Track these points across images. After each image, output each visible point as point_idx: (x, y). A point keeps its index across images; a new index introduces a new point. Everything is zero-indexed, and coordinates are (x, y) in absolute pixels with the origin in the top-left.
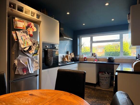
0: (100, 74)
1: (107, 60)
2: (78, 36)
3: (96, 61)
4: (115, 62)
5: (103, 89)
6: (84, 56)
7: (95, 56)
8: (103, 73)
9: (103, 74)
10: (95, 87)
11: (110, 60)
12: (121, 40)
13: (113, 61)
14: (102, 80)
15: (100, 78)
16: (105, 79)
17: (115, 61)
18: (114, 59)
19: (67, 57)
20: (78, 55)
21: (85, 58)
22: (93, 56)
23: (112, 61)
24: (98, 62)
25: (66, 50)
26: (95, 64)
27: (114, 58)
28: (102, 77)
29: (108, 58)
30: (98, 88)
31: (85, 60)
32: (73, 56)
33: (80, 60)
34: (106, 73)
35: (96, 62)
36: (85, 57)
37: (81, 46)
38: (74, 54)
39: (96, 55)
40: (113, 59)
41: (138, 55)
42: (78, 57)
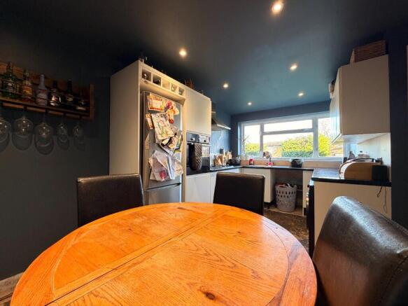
0: (278, 188)
1: (290, 164)
2: (239, 123)
3: (270, 164)
4: (304, 167)
6: (249, 157)
7: (268, 157)
8: (282, 185)
9: (282, 187)
10: (269, 209)
11: (296, 164)
12: (314, 129)
14: (281, 197)
15: (278, 194)
16: (286, 195)
18: (302, 163)
19: (221, 158)
20: (239, 156)
21: (251, 160)
22: (265, 157)
23: (299, 165)
24: (274, 167)
25: (218, 147)
26: (269, 171)
27: (303, 161)
28: (281, 192)
29: (291, 160)
30: (274, 210)
31: (250, 164)
32: (230, 157)
33: (241, 164)
34: (287, 186)
35: (270, 166)
36: (251, 158)
37: (244, 141)
38: (232, 154)
39: (270, 155)
40: (299, 161)
41: (351, 153)
42: (238, 159)
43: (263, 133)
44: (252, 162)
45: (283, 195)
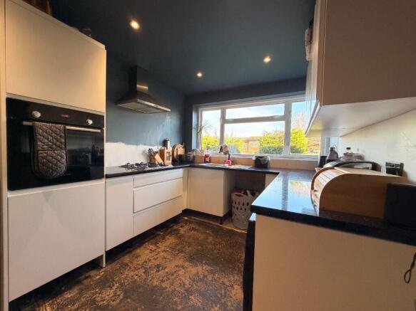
0: (234, 197)
1: (253, 163)
2: (194, 106)
3: (228, 163)
4: (270, 168)
5: (238, 231)
7: (226, 153)
8: (239, 194)
9: (240, 196)
10: (221, 224)
11: (260, 163)
12: (287, 118)
13: (267, 164)
14: (237, 208)
15: (234, 204)
16: (243, 208)
17: (271, 165)
18: (268, 161)
19: (162, 154)
20: (194, 150)
21: (207, 156)
22: (222, 153)
23: (264, 165)
24: (233, 167)
26: (223, 172)
27: (269, 158)
28: (237, 203)
29: (254, 158)
30: (227, 226)
31: (206, 162)
32: (180, 150)
33: (197, 160)
34: (246, 193)
35: (227, 166)
36: (207, 154)
37: (201, 130)
38: (185, 147)
39: (228, 149)
40: (265, 160)
41: (332, 149)
42: (192, 155)
43: (224, 121)
44: (208, 160)
45: (239, 207)
